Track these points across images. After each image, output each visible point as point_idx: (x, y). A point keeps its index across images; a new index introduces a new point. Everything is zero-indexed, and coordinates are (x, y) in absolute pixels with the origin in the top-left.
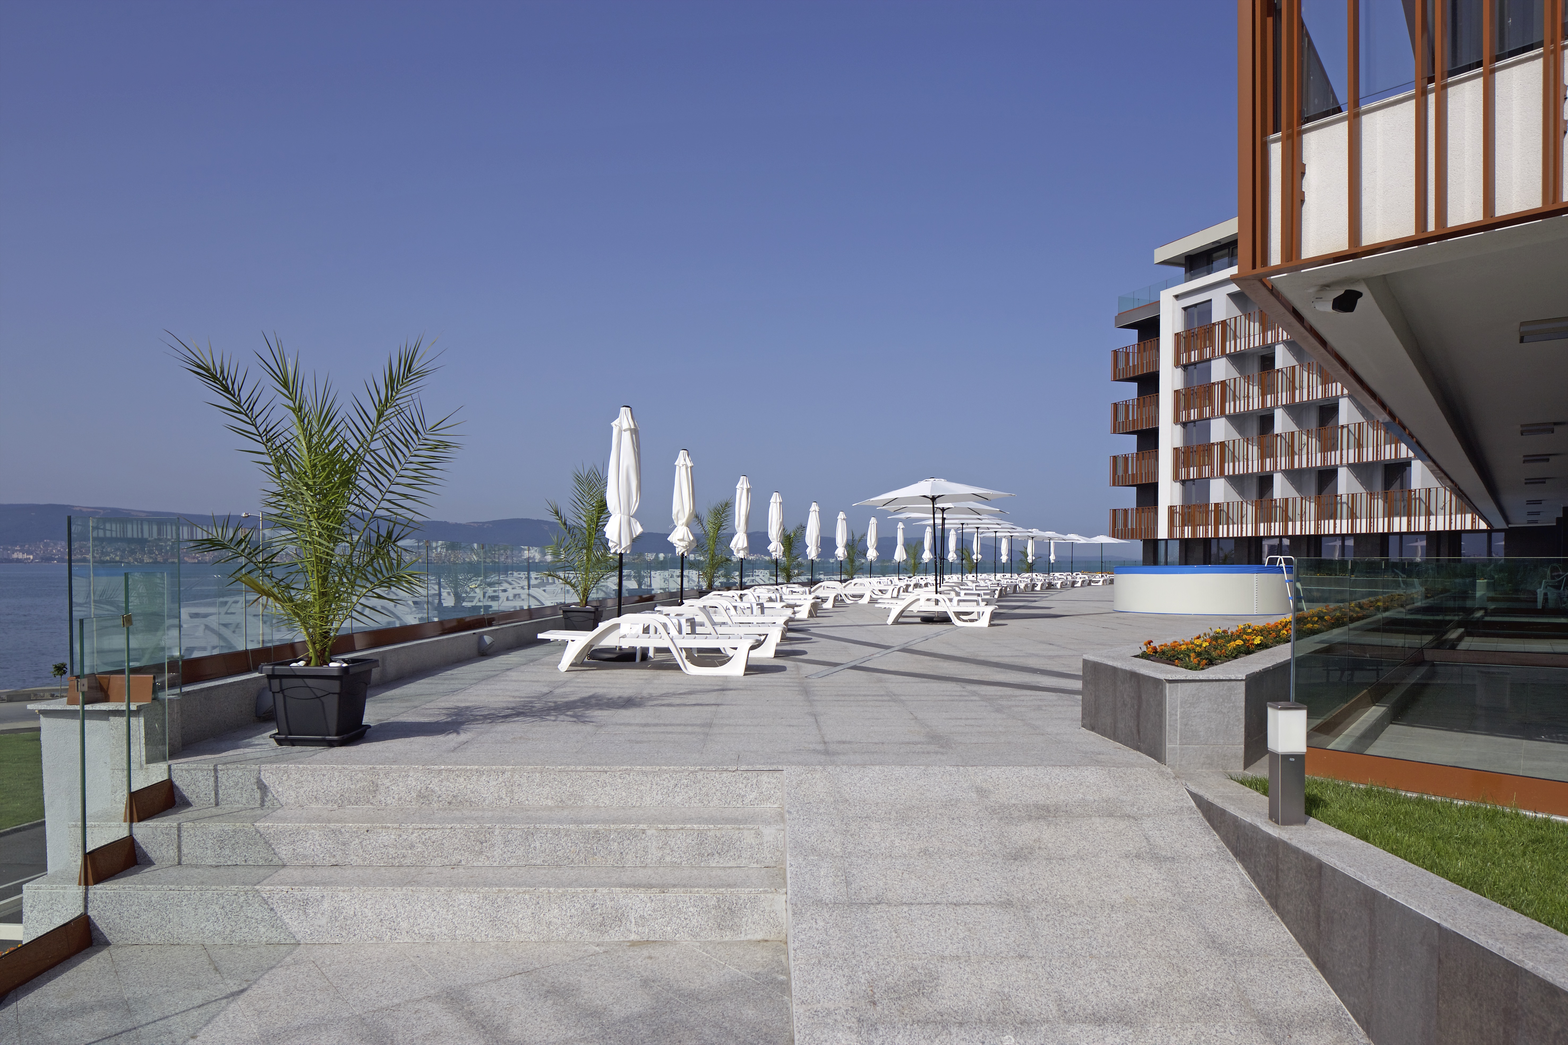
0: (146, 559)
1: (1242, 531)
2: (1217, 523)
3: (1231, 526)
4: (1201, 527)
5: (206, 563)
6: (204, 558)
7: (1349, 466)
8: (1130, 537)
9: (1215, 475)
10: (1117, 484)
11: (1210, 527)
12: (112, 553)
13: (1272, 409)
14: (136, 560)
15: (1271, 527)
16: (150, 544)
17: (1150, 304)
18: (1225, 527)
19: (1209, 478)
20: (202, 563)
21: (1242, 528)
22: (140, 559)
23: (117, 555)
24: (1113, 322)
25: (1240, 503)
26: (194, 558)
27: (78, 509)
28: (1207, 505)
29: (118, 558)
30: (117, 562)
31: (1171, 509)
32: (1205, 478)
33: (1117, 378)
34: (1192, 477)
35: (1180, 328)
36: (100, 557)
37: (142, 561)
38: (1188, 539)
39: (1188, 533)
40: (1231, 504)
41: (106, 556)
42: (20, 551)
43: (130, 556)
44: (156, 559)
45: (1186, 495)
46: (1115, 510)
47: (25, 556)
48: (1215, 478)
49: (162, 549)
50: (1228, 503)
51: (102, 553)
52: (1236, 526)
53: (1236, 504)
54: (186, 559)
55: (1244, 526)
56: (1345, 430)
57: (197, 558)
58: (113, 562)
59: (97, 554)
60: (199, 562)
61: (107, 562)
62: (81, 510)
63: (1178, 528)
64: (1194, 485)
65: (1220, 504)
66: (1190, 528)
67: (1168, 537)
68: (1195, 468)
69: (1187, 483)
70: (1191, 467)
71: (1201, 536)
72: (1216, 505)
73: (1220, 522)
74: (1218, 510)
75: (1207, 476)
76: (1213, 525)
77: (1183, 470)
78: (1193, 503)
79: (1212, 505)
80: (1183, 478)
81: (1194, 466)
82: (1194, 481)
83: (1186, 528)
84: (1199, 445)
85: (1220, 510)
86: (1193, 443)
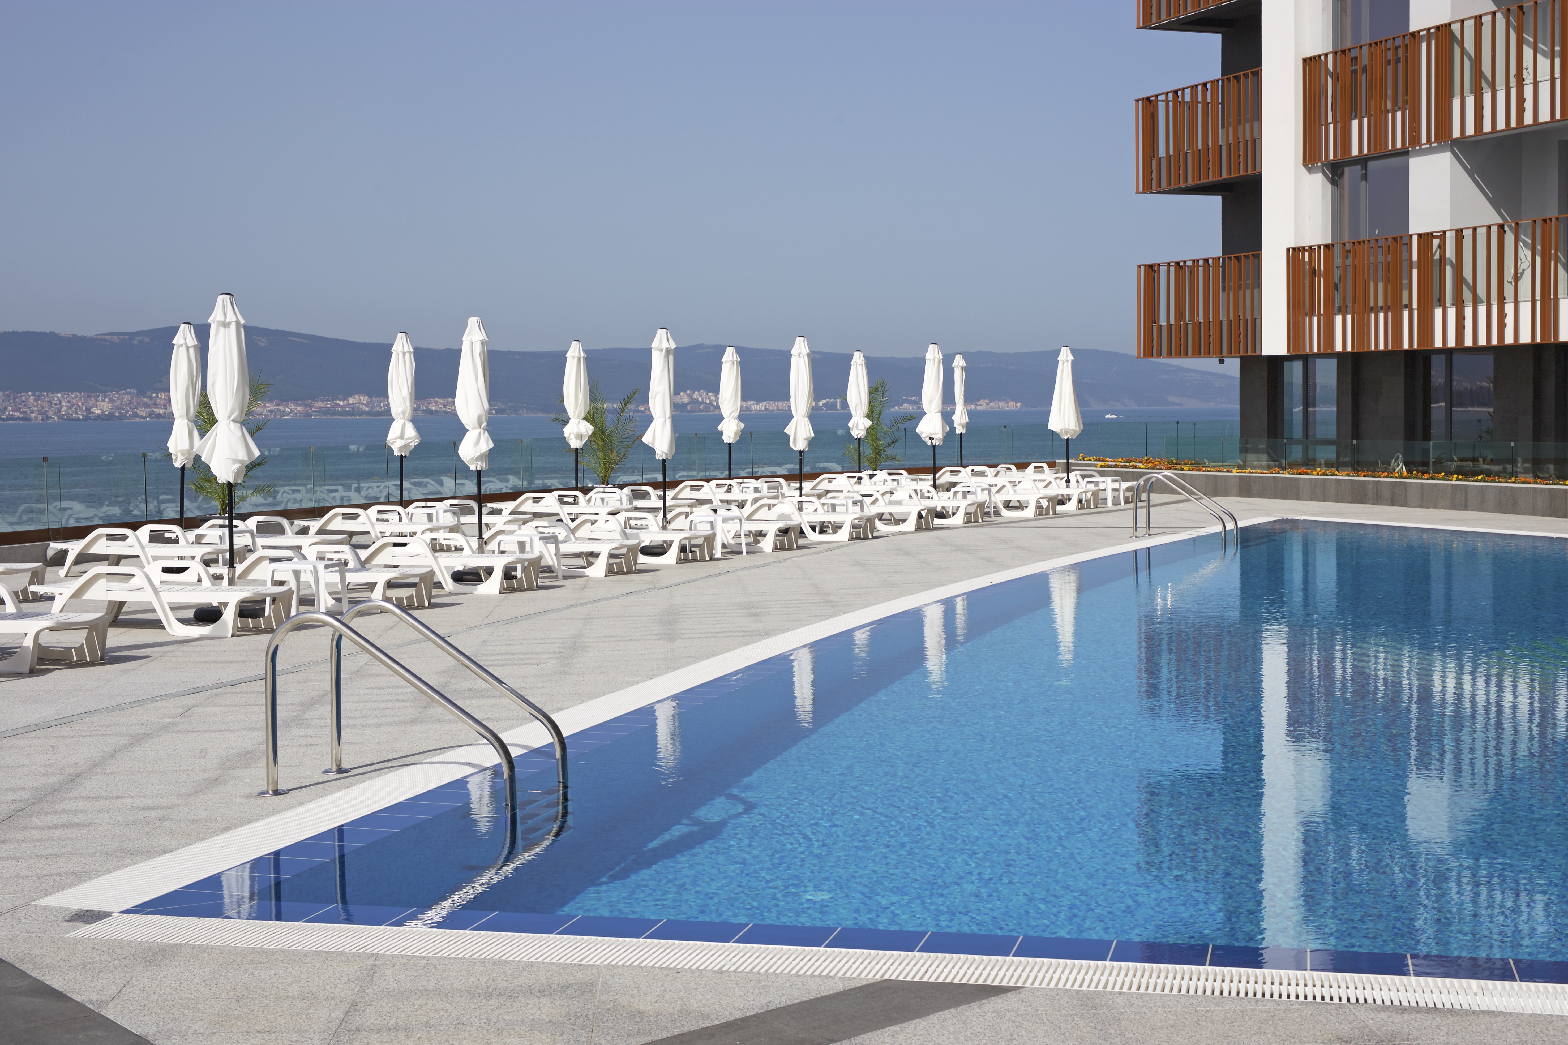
1: (1502, 326)
2: (1428, 301)
3: (1468, 311)
4: (1381, 316)
9: (1424, 140)
11: (1406, 313)
18: (1452, 312)
19: (1404, 150)
21: (1502, 315)
25: (1494, 229)
32: (1395, 152)
34: (1356, 152)
40: (1468, 234)
48: (1421, 150)
50: (1459, 233)
52: (1482, 309)
53: (1482, 233)
55: (1509, 308)
63: (1315, 319)
64: (1365, 177)
65: (1437, 237)
66: (1349, 318)
67: (1288, 351)
68: (1365, 120)
69: (1347, 170)
70: (1355, 117)
71: (1381, 347)
72: (1425, 238)
73: (1436, 295)
74: (1433, 255)
75: (1399, 145)
76: (1415, 306)
77: (1331, 126)
78: (1362, 239)
79: (1415, 238)
80: (1331, 157)
81: (1364, 113)
82: (1362, 161)
83: (1339, 319)
84: (1376, 43)
85: (1437, 256)
86: (1363, 43)
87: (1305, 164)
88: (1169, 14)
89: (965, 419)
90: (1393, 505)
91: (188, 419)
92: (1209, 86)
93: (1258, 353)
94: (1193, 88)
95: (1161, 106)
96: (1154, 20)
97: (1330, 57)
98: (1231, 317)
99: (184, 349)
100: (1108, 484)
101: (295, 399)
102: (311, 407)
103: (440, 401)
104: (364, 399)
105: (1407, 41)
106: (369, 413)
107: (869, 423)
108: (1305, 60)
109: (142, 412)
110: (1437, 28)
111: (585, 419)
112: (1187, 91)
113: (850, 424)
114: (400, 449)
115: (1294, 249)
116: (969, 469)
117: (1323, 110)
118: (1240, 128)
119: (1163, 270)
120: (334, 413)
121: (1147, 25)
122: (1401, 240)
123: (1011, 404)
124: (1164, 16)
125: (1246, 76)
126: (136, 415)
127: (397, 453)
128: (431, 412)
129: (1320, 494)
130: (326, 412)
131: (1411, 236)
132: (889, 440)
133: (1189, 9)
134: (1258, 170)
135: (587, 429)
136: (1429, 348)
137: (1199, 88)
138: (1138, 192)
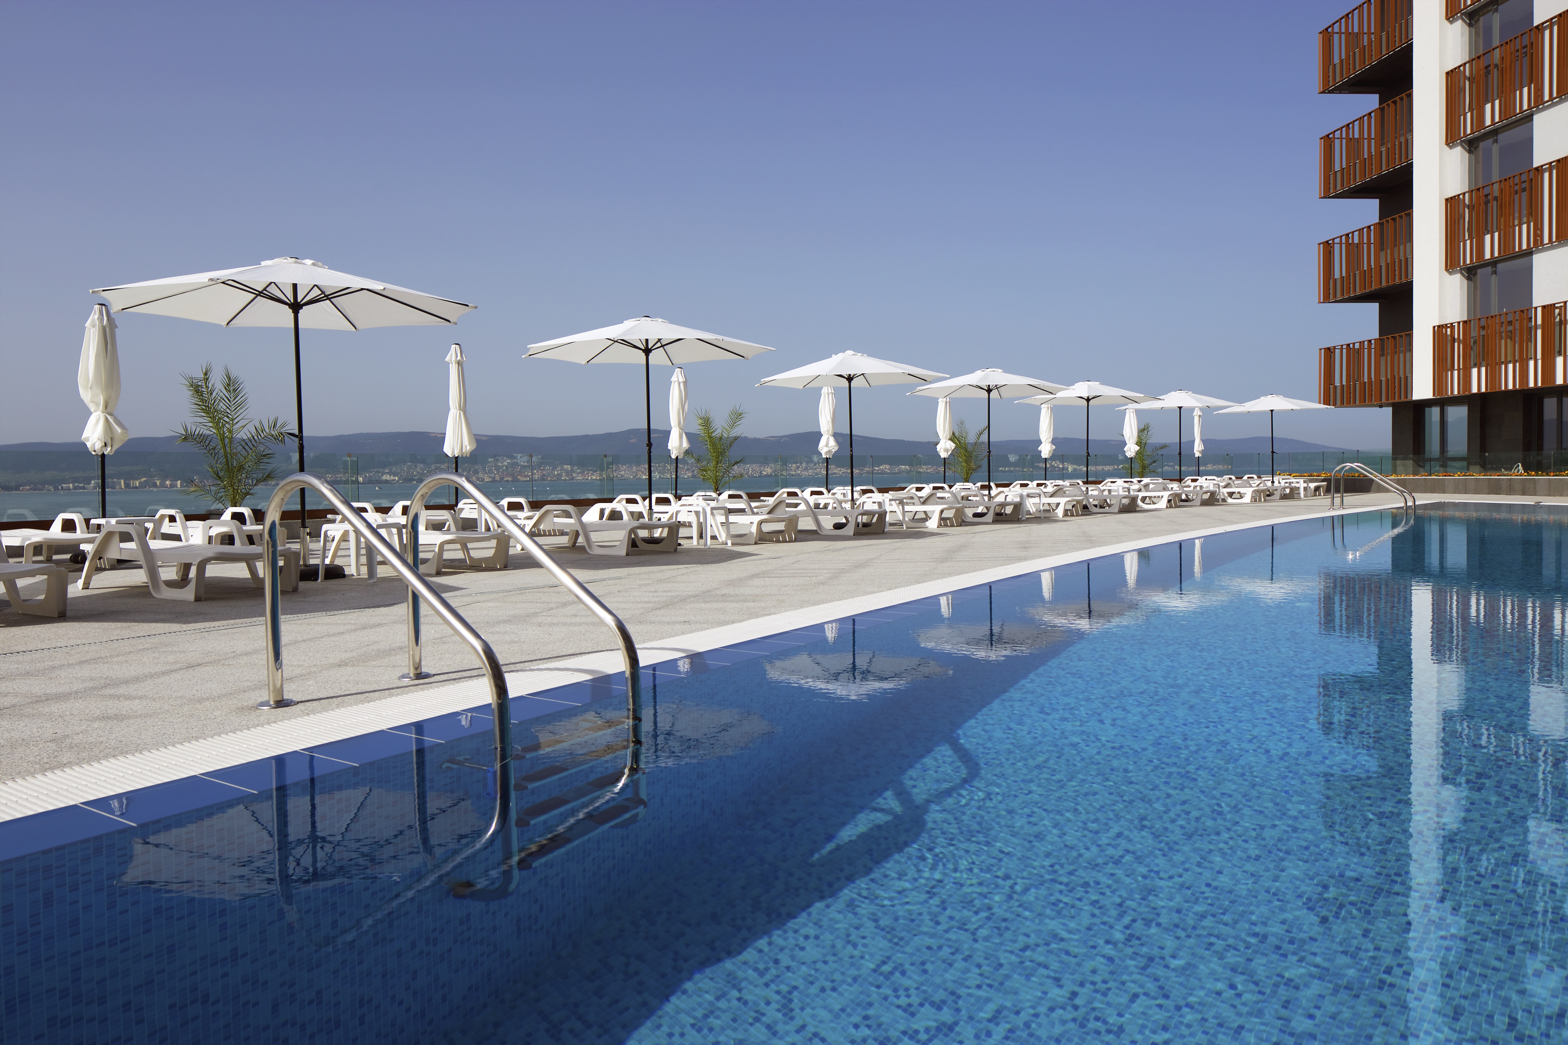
0: (487, 479)
2: (1549, 354)
9: (1546, 240)
11: (1532, 362)
19: (1530, 251)
26: (526, 476)
31: (1441, 334)
32: (1522, 253)
34: (1490, 256)
37: (483, 480)
38: (1480, 395)
42: (387, 473)
47: (392, 477)
48: (1544, 250)
63: (1456, 373)
64: (1495, 272)
65: (1557, 308)
66: (1483, 369)
67: (1434, 395)
68: (1496, 234)
69: (1479, 271)
70: (1488, 233)
71: (1510, 387)
72: (1548, 309)
73: (1557, 349)
74: (1555, 318)
75: (1524, 247)
76: (1539, 356)
77: (1468, 242)
78: (1493, 314)
79: (1539, 310)
80: (1468, 262)
81: (1495, 229)
82: (1493, 263)
83: (1475, 371)
84: (1506, 180)
85: (1558, 320)
86: (1493, 181)
87: (1447, 269)
88: (1342, 185)
89: (1202, 448)
90: (1524, 495)
91: (680, 428)
92: (1372, 228)
93: (1409, 399)
94: (1361, 230)
95: (1337, 247)
96: (1331, 191)
97: (1467, 195)
98: (1389, 377)
99: (676, 384)
100: (1300, 483)
105: (1532, 175)
107: (1137, 448)
108: (1447, 200)
109: (784, 473)
110: (1558, 161)
111: (950, 439)
112: (1356, 234)
113: (1125, 449)
114: (826, 453)
115: (1439, 326)
116: (1204, 478)
117: (1461, 232)
118: (1396, 249)
119: (1338, 352)
121: (1326, 196)
122: (1526, 312)
124: (1339, 187)
125: (1401, 217)
126: (782, 475)
127: (824, 456)
129: (1461, 488)
131: (1536, 308)
132: (1151, 461)
133: (1358, 180)
134: (1410, 277)
135: (951, 445)
136: (1552, 385)
137: (1365, 230)
138: (1320, 302)
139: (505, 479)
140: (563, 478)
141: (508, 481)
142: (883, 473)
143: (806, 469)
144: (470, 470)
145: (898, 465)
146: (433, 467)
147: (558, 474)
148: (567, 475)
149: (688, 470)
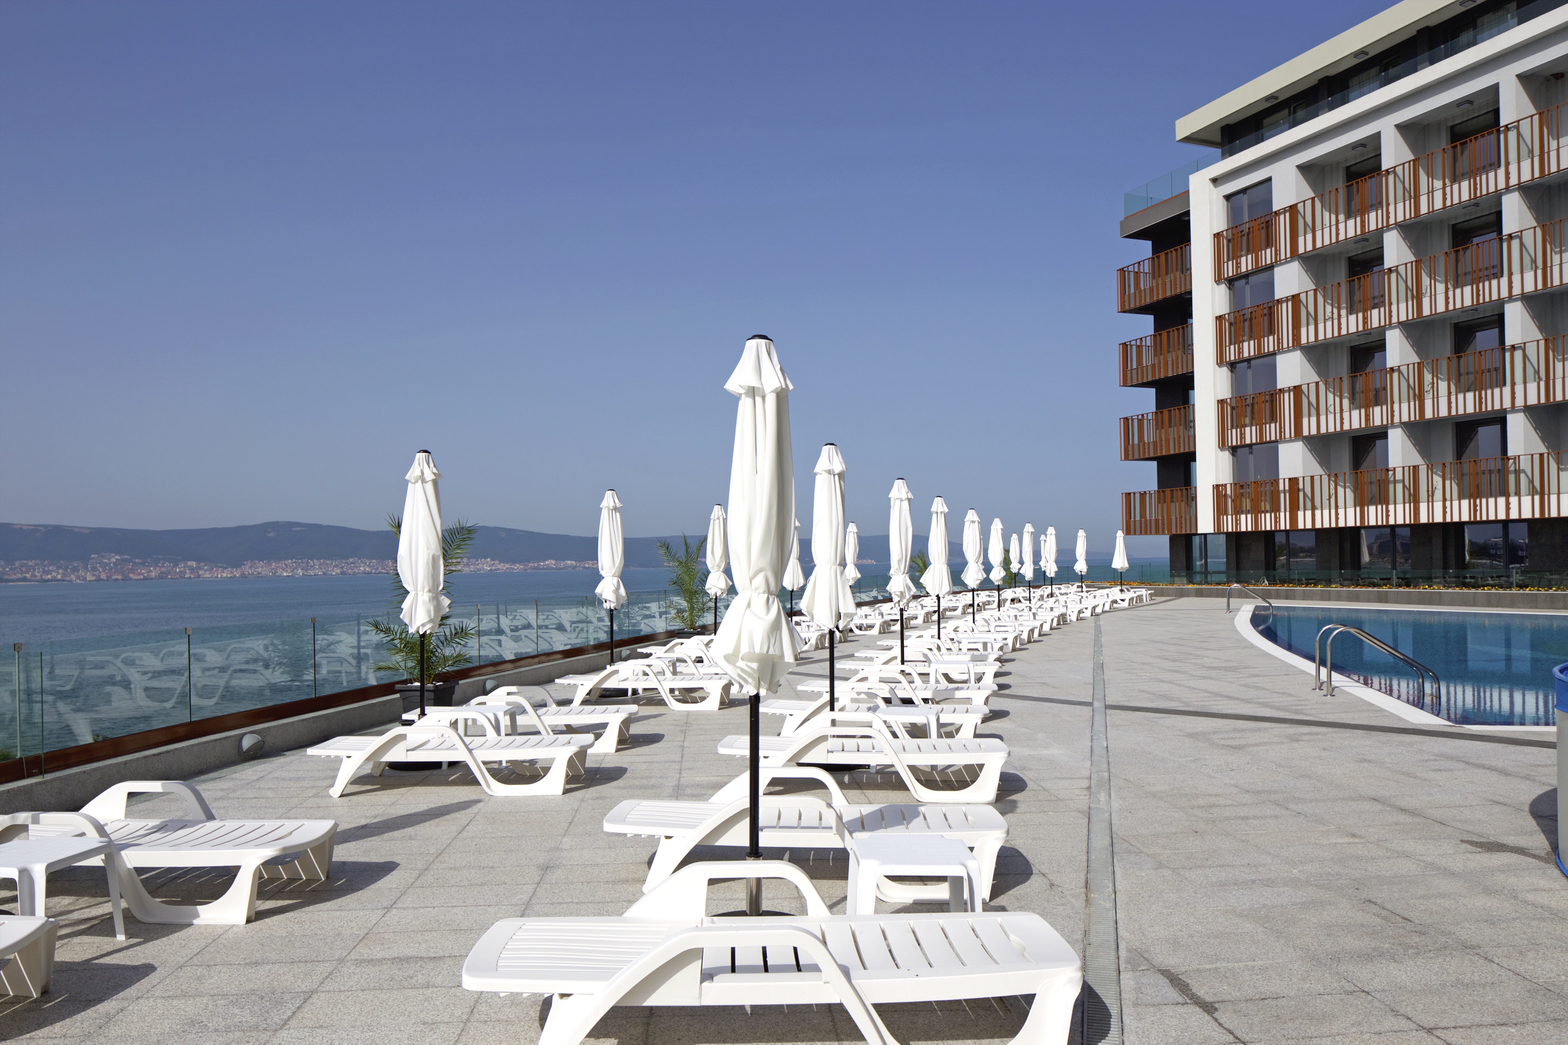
0: (90, 577)
1: (1336, 519)
2: (1294, 509)
3: (1318, 513)
4: (1268, 515)
5: (152, 579)
6: (150, 574)
7: (1528, 410)
8: (1153, 531)
9: (1287, 436)
10: (1130, 457)
11: (1283, 514)
12: (54, 571)
13: (1382, 330)
14: (78, 577)
15: (1387, 511)
16: (94, 561)
17: (1172, 198)
18: (1309, 513)
19: (1276, 441)
20: (148, 579)
21: (1337, 514)
22: (82, 576)
23: (58, 573)
24: (1116, 230)
26: (139, 574)
27: (18, 527)
28: (1276, 481)
29: (59, 577)
30: (58, 580)
31: (1218, 489)
32: (1271, 442)
33: (1127, 308)
34: (1248, 441)
35: (1221, 225)
36: (41, 576)
37: (85, 579)
38: (1246, 533)
39: (1246, 524)
40: (1316, 480)
41: (47, 575)
43: (73, 574)
44: (99, 576)
45: (1239, 469)
46: (1130, 494)
48: (1286, 441)
49: (105, 566)
50: (1312, 478)
51: (44, 571)
54: (131, 575)
55: (1340, 512)
56: (1518, 354)
57: (143, 574)
58: (55, 581)
59: (38, 572)
60: (145, 579)
61: (49, 580)
62: (21, 528)
63: (1230, 517)
66: (1249, 516)
67: (1213, 530)
83: (1243, 517)
87: (1219, 448)
93: (1193, 532)
101: (519, 562)
102: (527, 566)
103: (590, 562)
104: (553, 562)
106: (556, 569)
115: (1216, 487)
120: (539, 569)
123: (869, 561)
128: (586, 568)
130: (534, 568)
139: (114, 577)
140: (187, 576)
141: (117, 580)
142: (548, 568)
143: (467, 565)
144: (67, 568)
145: (564, 560)
146: (17, 563)
147: (181, 572)
148: (191, 573)
149: (336, 566)
